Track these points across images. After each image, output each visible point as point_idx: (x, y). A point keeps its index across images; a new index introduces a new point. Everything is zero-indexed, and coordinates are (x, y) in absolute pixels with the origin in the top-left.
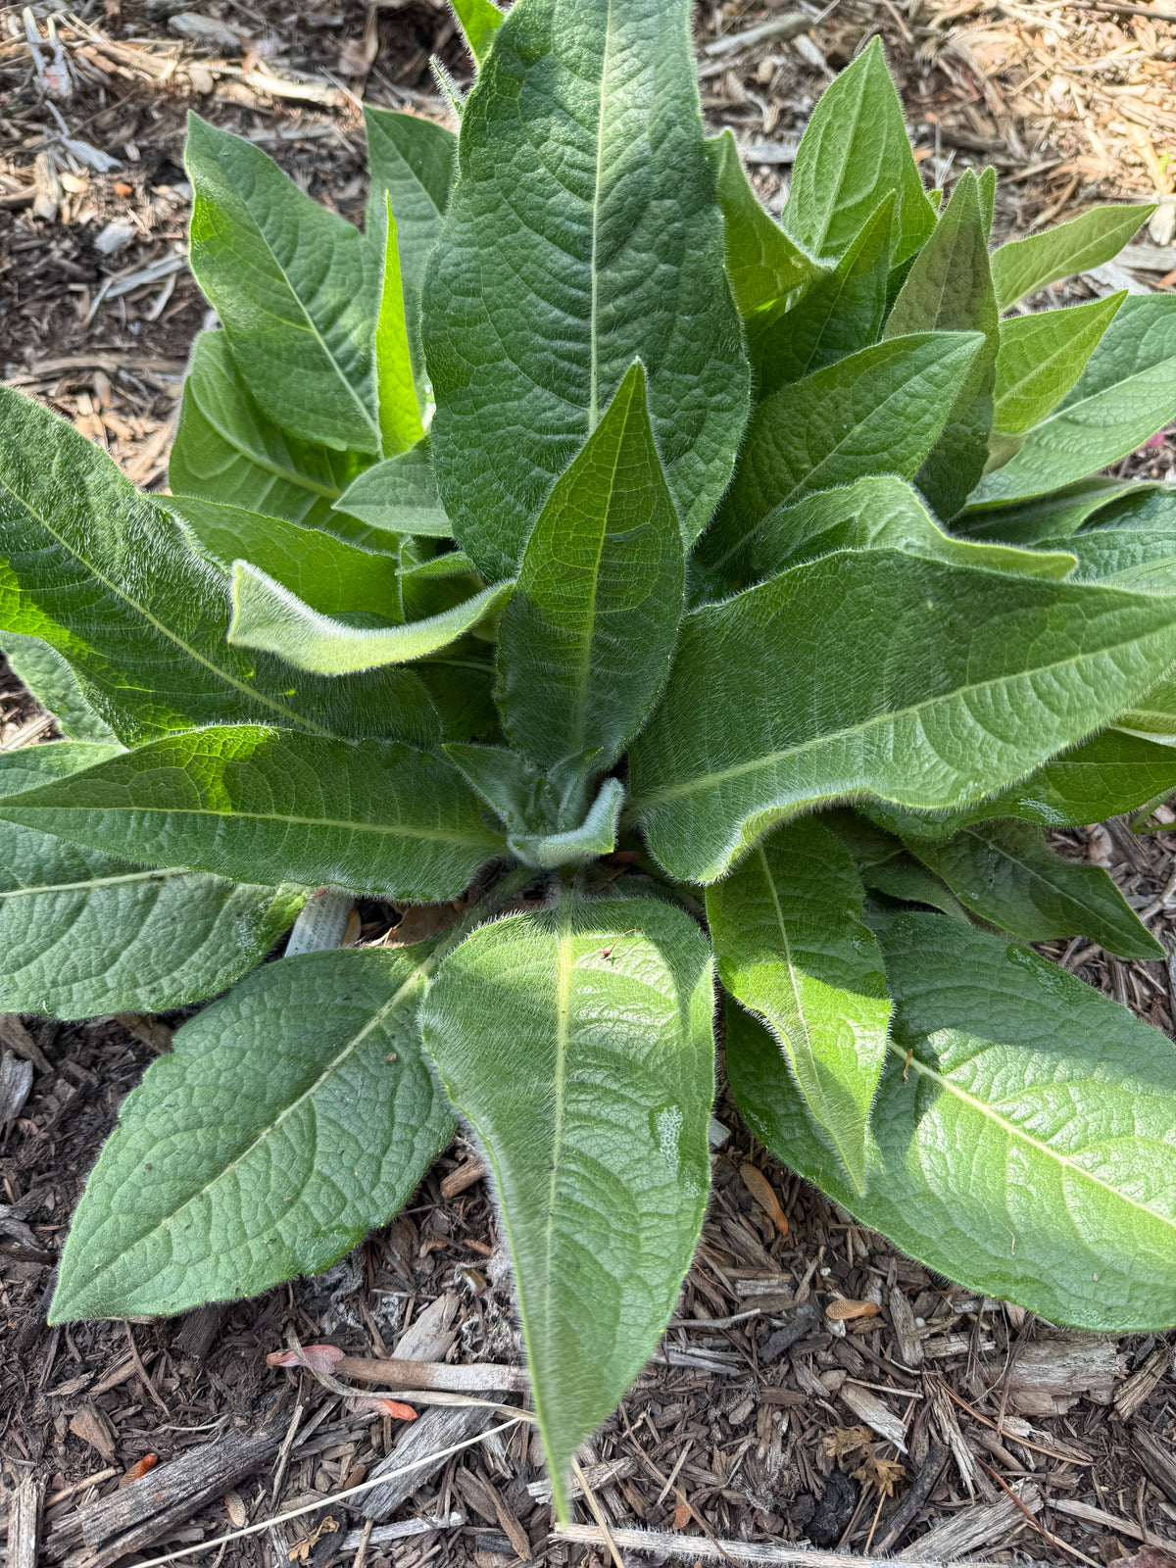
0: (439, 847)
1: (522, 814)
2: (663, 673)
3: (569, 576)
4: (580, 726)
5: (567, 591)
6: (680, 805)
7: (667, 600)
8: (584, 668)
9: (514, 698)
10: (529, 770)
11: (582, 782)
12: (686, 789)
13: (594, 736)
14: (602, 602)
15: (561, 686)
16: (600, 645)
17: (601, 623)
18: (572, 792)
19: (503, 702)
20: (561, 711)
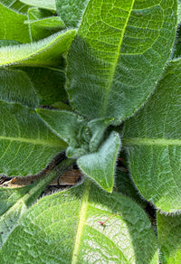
0: (37, 147)
1: (75, 138)
2: (151, 90)
3: (109, 31)
4: (105, 104)
5: (106, 40)
6: (145, 149)
7: (160, 52)
8: (110, 80)
9: (76, 90)
10: (80, 120)
11: (102, 132)
12: (150, 142)
13: (111, 110)
14: (124, 48)
15: (99, 86)
16: (119, 70)
17: (122, 59)
18: (97, 134)
19: (70, 91)
20: (97, 97)
